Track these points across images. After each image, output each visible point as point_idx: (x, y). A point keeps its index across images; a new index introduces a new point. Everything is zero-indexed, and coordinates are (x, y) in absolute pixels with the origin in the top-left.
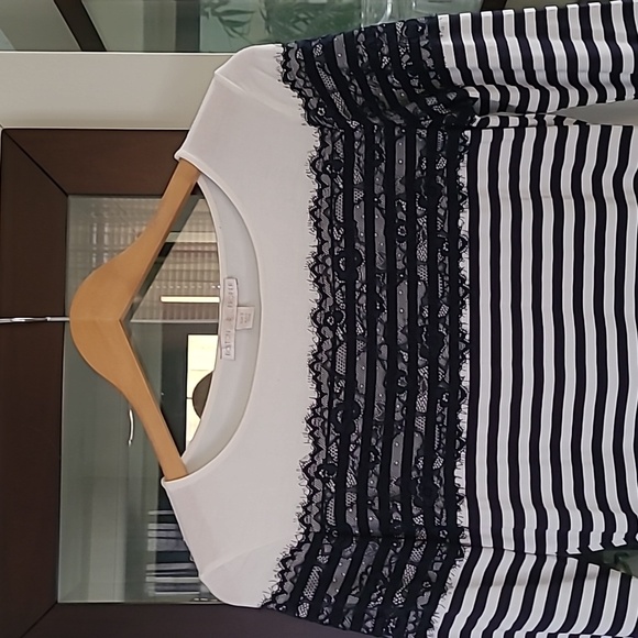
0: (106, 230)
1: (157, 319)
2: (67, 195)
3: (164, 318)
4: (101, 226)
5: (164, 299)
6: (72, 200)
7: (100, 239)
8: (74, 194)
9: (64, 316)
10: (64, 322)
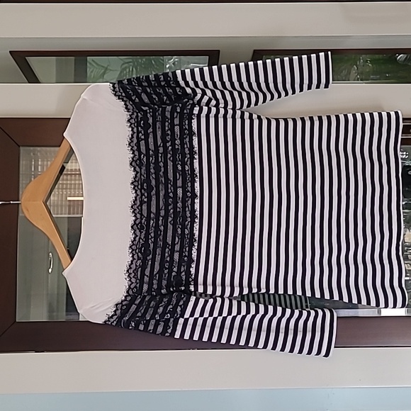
0: (40, 163)
1: (65, 214)
2: (19, 146)
3: (69, 214)
4: (36, 161)
5: (69, 198)
6: (21, 148)
7: (36, 168)
8: (23, 146)
9: (18, 201)
10: (18, 204)
